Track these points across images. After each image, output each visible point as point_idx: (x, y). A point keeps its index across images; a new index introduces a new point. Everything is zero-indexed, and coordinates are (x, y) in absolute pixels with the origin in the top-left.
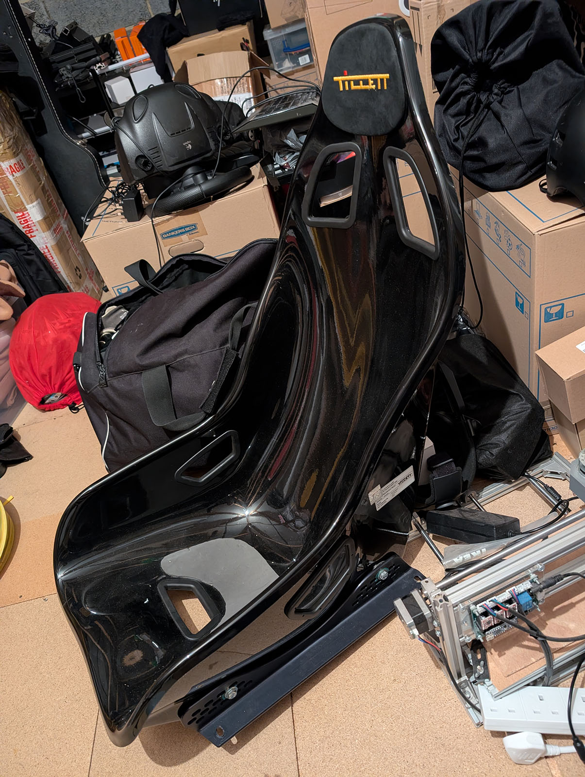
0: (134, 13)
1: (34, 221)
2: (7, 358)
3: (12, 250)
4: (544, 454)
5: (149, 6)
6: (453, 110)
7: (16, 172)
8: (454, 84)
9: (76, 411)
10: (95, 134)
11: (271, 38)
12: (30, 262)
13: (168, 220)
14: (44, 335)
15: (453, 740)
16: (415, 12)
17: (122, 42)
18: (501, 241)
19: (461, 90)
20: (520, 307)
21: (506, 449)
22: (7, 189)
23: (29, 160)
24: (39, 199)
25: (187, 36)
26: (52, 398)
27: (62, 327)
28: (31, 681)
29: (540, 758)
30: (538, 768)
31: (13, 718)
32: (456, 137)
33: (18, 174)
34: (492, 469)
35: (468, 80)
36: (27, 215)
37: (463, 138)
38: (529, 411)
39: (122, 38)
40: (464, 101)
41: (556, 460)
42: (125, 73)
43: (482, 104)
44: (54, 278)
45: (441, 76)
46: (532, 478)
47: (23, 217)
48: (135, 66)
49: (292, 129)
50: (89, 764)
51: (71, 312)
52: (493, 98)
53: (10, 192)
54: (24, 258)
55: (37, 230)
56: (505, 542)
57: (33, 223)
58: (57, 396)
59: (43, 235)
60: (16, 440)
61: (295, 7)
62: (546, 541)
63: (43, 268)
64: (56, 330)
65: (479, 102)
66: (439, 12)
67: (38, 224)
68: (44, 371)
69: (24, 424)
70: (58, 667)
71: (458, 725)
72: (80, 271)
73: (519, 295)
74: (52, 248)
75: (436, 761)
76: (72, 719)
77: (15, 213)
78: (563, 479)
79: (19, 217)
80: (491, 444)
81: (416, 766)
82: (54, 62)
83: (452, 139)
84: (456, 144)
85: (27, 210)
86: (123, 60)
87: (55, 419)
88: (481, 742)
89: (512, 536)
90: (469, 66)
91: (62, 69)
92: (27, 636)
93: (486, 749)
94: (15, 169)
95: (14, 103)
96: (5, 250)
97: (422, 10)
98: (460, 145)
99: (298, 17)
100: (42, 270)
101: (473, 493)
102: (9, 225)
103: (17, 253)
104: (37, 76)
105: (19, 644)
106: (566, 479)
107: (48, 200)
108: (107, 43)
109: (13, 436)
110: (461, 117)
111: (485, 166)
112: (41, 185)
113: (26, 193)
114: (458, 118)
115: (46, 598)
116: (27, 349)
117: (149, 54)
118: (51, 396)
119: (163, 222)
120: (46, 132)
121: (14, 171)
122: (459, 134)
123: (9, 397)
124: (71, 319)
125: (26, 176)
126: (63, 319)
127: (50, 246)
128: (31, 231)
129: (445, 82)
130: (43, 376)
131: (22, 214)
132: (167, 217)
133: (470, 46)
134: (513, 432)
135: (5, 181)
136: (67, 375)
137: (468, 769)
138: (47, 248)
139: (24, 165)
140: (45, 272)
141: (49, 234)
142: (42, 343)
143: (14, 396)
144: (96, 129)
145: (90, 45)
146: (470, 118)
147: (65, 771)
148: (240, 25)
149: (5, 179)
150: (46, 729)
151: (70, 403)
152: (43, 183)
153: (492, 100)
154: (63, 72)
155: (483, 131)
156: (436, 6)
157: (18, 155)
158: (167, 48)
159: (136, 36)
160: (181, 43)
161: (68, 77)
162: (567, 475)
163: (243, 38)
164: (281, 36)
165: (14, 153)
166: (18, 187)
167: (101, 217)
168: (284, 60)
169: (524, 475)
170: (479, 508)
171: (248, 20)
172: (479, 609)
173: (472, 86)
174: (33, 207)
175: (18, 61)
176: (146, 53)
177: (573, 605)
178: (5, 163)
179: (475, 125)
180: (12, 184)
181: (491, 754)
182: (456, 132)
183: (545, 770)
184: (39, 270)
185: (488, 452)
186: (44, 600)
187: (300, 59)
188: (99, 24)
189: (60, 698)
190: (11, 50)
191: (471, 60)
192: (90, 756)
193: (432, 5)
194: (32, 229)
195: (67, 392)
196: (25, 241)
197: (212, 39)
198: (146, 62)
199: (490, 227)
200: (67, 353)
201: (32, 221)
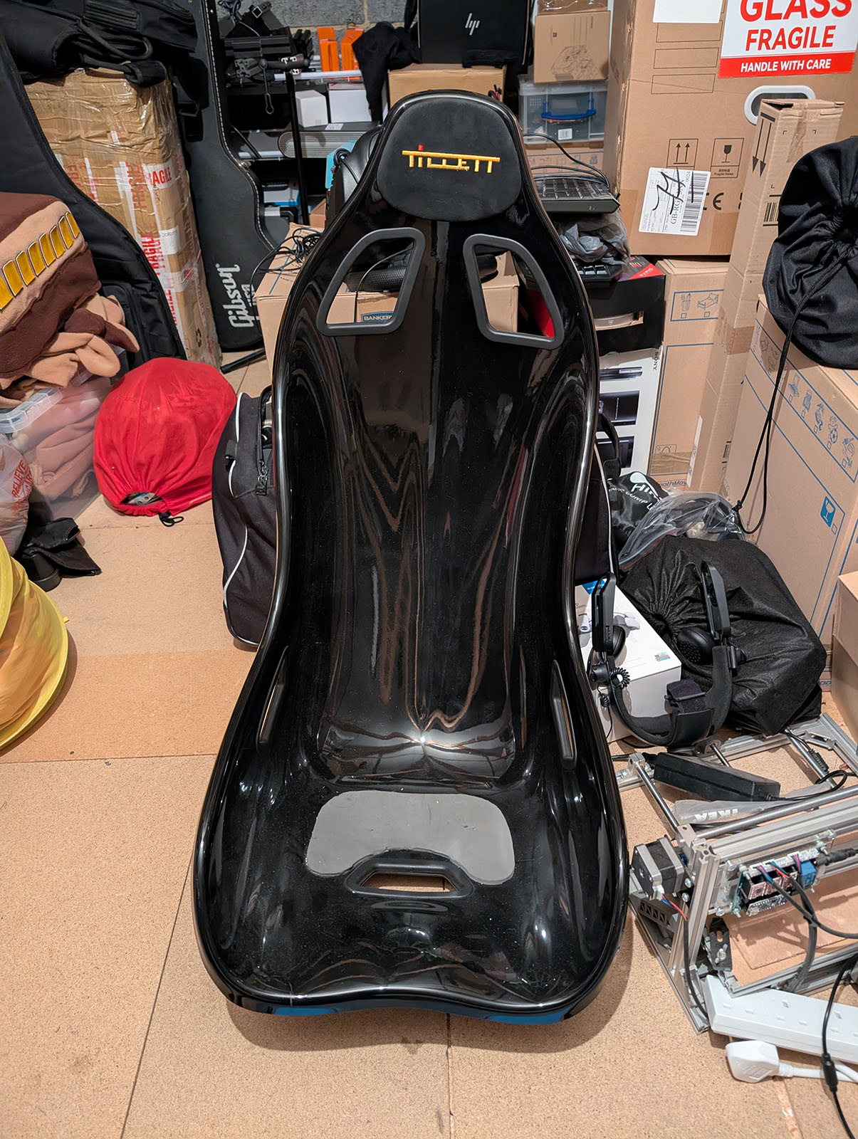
0: (343, 10)
1: (163, 254)
2: (90, 428)
3: (128, 286)
4: (812, 710)
5: (366, 6)
6: (798, 254)
7: (159, 183)
8: (806, 223)
9: (170, 524)
10: (258, 156)
11: (529, 94)
12: (147, 308)
13: (378, 299)
14: (154, 409)
15: (657, 1038)
16: (767, 121)
17: (329, 46)
18: (820, 430)
19: (817, 232)
20: (828, 517)
21: (773, 691)
22: (141, 202)
23: (177, 172)
24: (177, 226)
25: (418, 62)
26: (141, 499)
27: (181, 405)
28: (80, 865)
29: (767, 1078)
30: (762, 1088)
31: (50, 908)
32: (794, 288)
33: (161, 186)
34: (746, 715)
35: (829, 223)
36: (157, 243)
37: (803, 292)
38: (811, 650)
39: (329, 40)
40: (816, 247)
41: (823, 722)
42: (324, 89)
43: (838, 256)
44: (174, 336)
45: (791, 209)
46: (794, 738)
47: (151, 244)
48: (335, 83)
49: (576, 225)
50: (158, 984)
51: (197, 389)
52: (854, 252)
53: (145, 207)
54: (141, 300)
55: (164, 267)
56: (763, 805)
57: (162, 256)
58: (147, 498)
59: (170, 275)
60: (80, 544)
61: (572, 63)
62: (817, 813)
63: (162, 319)
64: (171, 407)
65: (835, 253)
66: (798, 129)
67: (167, 259)
68: (142, 458)
69: (91, 526)
70: (121, 854)
71: (664, 1021)
72: (200, 336)
73: (829, 501)
74: (177, 295)
75: (632, 1059)
76: (138, 923)
77: (142, 236)
78: (829, 748)
79: (146, 242)
80: (755, 681)
81: (606, 1060)
82: (231, 48)
83: (789, 289)
84: (792, 297)
85: (159, 237)
86: (323, 71)
87: (137, 528)
88: (692, 1046)
89: (771, 801)
90: (835, 208)
91: (239, 61)
92: (79, 806)
93: (697, 1055)
94: (159, 179)
95: (174, 90)
96: (117, 282)
97: (778, 122)
98: (797, 299)
99: (572, 77)
100: (161, 323)
101: (717, 742)
102: (136, 251)
103: (133, 291)
104: (210, 62)
105: (65, 813)
106: (832, 749)
107: (186, 231)
108: (304, 41)
109: (76, 539)
110: (807, 266)
111: (826, 332)
112: (183, 209)
113: (164, 213)
114: (802, 266)
115: (110, 761)
116: (126, 425)
117: (363, 72)
118: (139, 495)
119: (371, 300)
120: (200, 138)
121: (157, 180)
122: (798, 285)
123: (77, 484)
124: (194, 397)
125: (170, 191)
126: (184, 394)
127: (174, 292)
128: (156, 266)
129: (797, 218)
130: (139, 465)
131: (150, 240)
132: (378, 295)
133: (844, 183)
134: (786, 672)
135: (142, 190)
136: (171, 472)
137: (672, 1075)
138: (170, 293)
139: (171, 176)
140: (164, 326)
141: (177, 276)
142: (149, 420)
143: (84, 483)
144: (260, 151)
145: (285, 39)
146: (817, 270)
147: (122, 987)
148: (493, 67)
149: (142, 188)
150: (98, 930)
151: (163, 511)
152: (186, 205)
153: (852, 255)
154: (239, 65)
155: (831, 290)
156: (797, 122)
157: (167, 160)
158: (389, 70)
159: (350, 44)
160: (410, 70)
161: (244, 73)
162: (835, 744)
163: (495, 86)
164: (543, 95)
165: (164, 156)
166: (157, 202)
167: (279, 272)
168: (537, 126)
169: (783, 732)
170: (723, 762)
171: (505, 63)
172: (752, 872)
173: (833, 232)
174: (169, 234)
175: (197, 37)
176: (356, 69)
177: (844, 899)
178: (149, 167)
179: (824, 279)
180: (149, 197)
181: (704, 1062)
182: (795, 282)
183: (771, 1092)
184: (157, 321)
185: (748, 691)
186: (106, 763)
187: (560, 131)
188: (291, 12)
189: (121, 894)
190: (194, 21)
191: (840, 201)
192: (160, 976)
193: (793, 119)
194: (157, 264)
195: (163, 496)
196: (150, 279)
197: (452, 75)
198: (354, 82)
199: (808, 409)
200: (179, 442)
201: (161, 253)
